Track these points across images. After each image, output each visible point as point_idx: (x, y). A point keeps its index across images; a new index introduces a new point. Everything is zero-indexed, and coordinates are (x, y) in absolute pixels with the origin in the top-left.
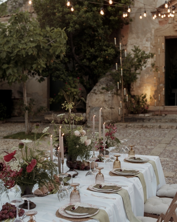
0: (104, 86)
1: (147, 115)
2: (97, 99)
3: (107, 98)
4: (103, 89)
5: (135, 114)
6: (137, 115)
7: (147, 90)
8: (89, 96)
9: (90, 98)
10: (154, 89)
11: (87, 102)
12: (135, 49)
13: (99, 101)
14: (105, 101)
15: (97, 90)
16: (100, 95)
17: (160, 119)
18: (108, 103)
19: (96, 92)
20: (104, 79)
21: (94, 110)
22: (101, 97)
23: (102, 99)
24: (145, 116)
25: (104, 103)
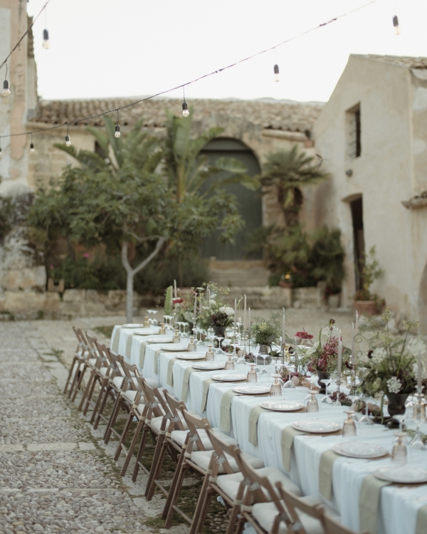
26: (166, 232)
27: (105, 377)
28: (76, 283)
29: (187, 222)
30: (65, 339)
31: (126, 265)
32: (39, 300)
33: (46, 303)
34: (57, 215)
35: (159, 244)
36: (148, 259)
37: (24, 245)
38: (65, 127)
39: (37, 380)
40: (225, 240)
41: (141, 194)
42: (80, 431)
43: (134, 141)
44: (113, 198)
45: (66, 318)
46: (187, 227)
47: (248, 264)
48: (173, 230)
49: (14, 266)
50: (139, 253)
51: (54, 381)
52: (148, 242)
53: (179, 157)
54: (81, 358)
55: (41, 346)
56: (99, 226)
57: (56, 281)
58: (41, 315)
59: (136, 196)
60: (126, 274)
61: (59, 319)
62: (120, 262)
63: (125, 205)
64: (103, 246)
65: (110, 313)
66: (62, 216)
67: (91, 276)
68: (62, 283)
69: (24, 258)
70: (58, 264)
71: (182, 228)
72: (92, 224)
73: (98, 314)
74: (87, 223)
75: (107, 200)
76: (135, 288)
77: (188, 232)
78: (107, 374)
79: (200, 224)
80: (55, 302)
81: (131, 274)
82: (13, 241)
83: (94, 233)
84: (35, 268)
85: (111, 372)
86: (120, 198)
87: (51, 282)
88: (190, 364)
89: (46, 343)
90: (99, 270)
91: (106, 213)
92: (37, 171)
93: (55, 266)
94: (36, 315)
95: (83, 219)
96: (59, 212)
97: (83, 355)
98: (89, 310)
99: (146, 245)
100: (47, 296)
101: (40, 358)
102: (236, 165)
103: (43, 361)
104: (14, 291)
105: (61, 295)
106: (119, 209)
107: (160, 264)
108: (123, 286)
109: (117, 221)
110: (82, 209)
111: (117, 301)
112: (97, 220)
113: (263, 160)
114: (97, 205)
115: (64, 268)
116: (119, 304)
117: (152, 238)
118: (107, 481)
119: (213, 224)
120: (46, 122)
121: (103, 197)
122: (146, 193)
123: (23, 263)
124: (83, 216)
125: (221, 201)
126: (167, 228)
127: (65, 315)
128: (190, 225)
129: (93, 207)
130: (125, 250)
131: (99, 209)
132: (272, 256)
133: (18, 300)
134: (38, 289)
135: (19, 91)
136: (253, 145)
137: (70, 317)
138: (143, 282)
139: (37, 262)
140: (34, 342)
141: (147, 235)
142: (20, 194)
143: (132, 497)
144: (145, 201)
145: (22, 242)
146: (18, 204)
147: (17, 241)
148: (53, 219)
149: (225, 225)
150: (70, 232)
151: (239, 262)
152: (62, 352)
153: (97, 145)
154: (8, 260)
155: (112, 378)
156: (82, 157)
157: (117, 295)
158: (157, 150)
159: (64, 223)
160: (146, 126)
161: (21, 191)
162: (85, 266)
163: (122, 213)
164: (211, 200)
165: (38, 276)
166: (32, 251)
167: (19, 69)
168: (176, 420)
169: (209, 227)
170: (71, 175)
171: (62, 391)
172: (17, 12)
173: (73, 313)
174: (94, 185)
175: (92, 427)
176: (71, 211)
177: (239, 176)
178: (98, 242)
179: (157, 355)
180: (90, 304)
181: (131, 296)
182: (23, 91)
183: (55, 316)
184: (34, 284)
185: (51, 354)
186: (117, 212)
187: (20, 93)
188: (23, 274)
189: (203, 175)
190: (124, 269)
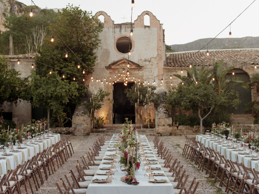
0: (83, 111)
1: (104, 129)
2: (79, 119)
3: (85, 119)
4: (82, 113)
5: (97, 128)
6: (99, 129)
7: (102, 114)
8: (74, 117)
9: (75, 119)
10: (107, 113)
11: (73, 121)
12: (100, 90)
13: (80, 121)
14: (84, 120)
15: (79, 114)
16: (81, 117)
17: (114, 131)
18: (86, 122)
19: (78, 115)
20: (81, 107)
21: (79, 126)
22: (82, 118)
23: (82, 119)
24: (103, 130)
25: (83, 122)
26: (213, 106)
27: (194, 148)
28: (182, 123)
29: (220, 102)
30: (180, 141)
31: (200, 117)
32: (170, 129)
33: (172, 130)
34: (176, 101)
35: (211, 109)
36: (208, 115)
37: (164, 110)
38: (177, 68)
39: (173, 152)
40: (234, 108)
41: (204, 93)
42: (188, 163)
43: (202, 73)
44: (195, 94)
45: (180, 135)
46: (220, 104)
47: (246, 115)
48: (215, 105)
49: (162, 118)
50: (205, 112)
51: (178, 152)
52: (208, 108)
53: (218, 77)
54: (187, 144)
55: (172, 143)
56: (190, 104)
57: (176, 122)
58: (171, 134)
59: (203, 94)
60: (200, 120)
61: (177, 136)
62: (198, 116)
63: (199, 97)
64: (192, 110)
65: (195, 134)
66: (178, 101)
67: (188, 121)
68: (178, 123)
69: (165, 115)
70: (176, 117)
71: (219, 104)
72: (188, 103)
73: (190, 134)
74: (187, 103)
75: (193, 95)
76: (203, 125)
77: (220, 105)
78: (195, 147)
79: (225, 102)
80: (175, 130)
81: (202, 120)
82: (160, 109)
83: (189, 106)
84: (168, 118)
85: (196, 147)
86: (197, 94)
87: (174, 123)
88: (217, 143)
89: (174, 142)
90: (190, 119)
91: (193, 100)
92: (167, 84)
93: (175, 117)
94: (169, 134)
95: (185, 102)
96: (177, 99)
97: (188, 143)
98: (187, 132)
99: (207, 109)
100: (173, 128)
101: (173, 146)
102: (239, 80)
103: (174, 147)
104: (162, 126)
105: (178, 127)
106: (197, 98)
107: (212, 116)
108: (199, 124)
109: (197, 102)
110: (185, 98)
111: (197, 129)
112: (190, 102)
113: (251, 77)
114: (190, 97)
115: (178, 118)
116: (198, 130)
117: (209, 107)
118: (196, 171)
119: (229, 102)
120: (170, 66)
121: (192, 94)
122: (206, 92)
123: (164, 116)
124: (185, 101)
125: (233, 94)
126: (213, 104)
127: (179, 134)
128: (221, 103)
129: (188, 97)
130: (199, 112)
131: (190, 98)
132: (255, 113)
133: (163, 129)
134: (170, 125)
135: (161, 56)
136: (247, 71)
137: (181, 135)
138: (206, 123)
139: (169, 116)
140: (170, 142)
141: (207, 106)
142: (162, 92)
143: (202, 174)
144: (206, 95)
145: (164, 109)
146: (161, 96)
147: (162, 109)
148: (175, 102)
149: (234, 103)
150: (181, 106)
151: (242, 115)
152: (180, 145)
153: (188, 73)
154: (159, 115)
155: (196, 148)
156: (184, 79)
157: (197, 127)
158: (210, 75)
159: (179, 103)
160: (206, 66)
161: (162, 91)
162: (185, 117)
163: (198, 100)
164: (229, 94)
165: (170, 121)
166: (167, 112)
167: (160, 48)
168: (212, 155)
169: (228, 104)
170: (180, 87)
171: (182, 154)
172: (159, 29)
173: (182, 134)
174: (188, 90)
175: (191, 162)
176: (181, 99)
177: (241, 84)
178: (190, 109)
179: (209, 142)
180: (188, 130)
181: (202, 128)
182: (162, 56)
183: (175, 135)
184: (168, 124)
185: (176, 145)
186: (196, 99)
187: (161, 57)
188: (165, 120)
189: (227, 84)
190: (199, 118)
